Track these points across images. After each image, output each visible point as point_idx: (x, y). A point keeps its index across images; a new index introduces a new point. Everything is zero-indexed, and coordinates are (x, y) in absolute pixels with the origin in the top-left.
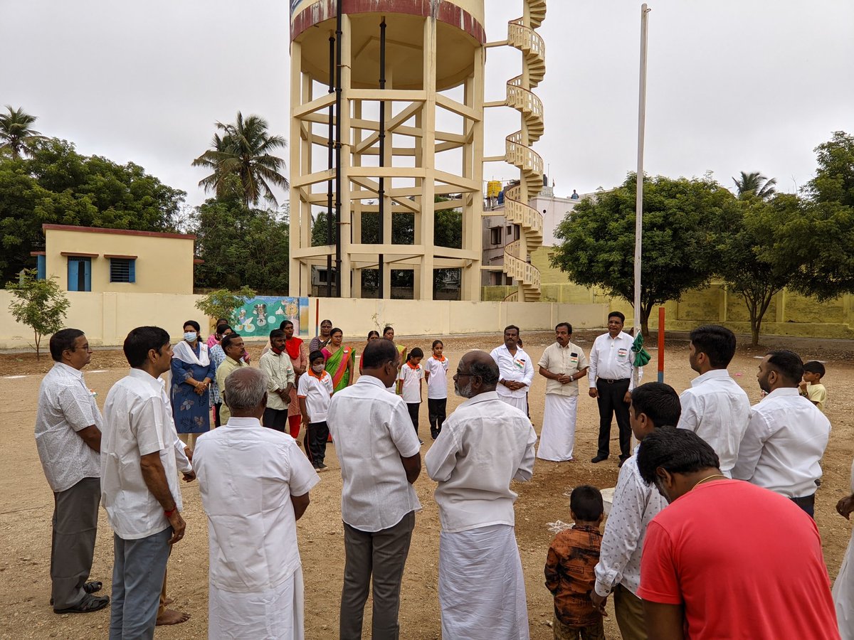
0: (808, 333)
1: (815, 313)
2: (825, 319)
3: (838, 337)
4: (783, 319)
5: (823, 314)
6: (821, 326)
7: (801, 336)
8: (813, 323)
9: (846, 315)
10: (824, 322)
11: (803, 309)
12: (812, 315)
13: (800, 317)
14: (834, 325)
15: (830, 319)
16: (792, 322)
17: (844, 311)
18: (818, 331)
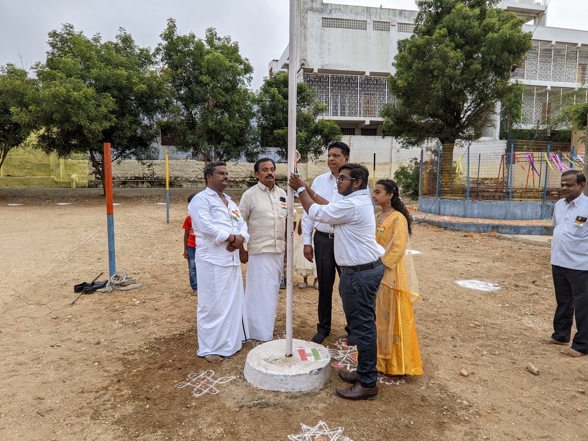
0: (24, 185)
1: (28, 169)
2: (36, 173)
3: (49, 186)
4: (2, 175)
5: (35, 170)
6: (35, 179)
7: (19, 187)
8: (27, 177)
9: (53, 170)
10: (36, 176)
11: (19, 166)
12: (26, 170)
13: (17, 172)
14: (44, 178)
15: (39, 173)
16: (10, 176)
17: (51, 168)
18: (33, 183)
